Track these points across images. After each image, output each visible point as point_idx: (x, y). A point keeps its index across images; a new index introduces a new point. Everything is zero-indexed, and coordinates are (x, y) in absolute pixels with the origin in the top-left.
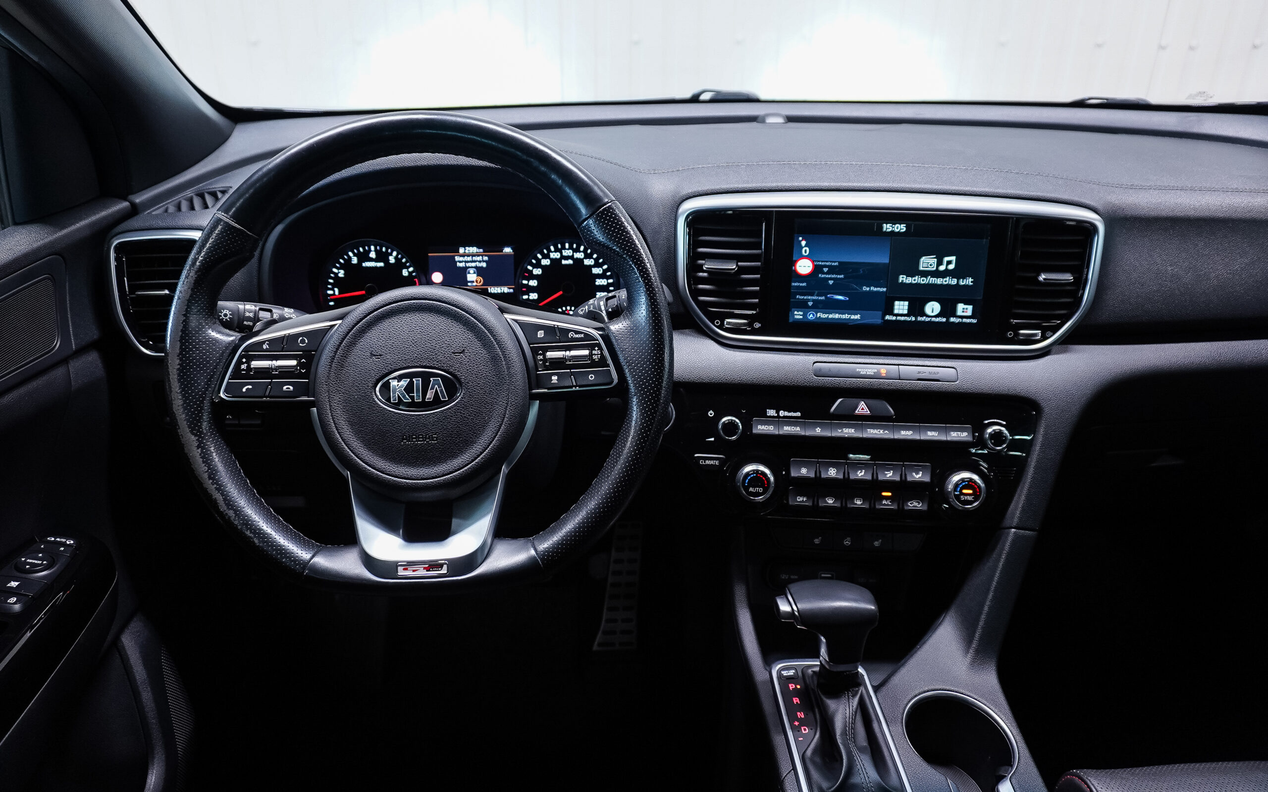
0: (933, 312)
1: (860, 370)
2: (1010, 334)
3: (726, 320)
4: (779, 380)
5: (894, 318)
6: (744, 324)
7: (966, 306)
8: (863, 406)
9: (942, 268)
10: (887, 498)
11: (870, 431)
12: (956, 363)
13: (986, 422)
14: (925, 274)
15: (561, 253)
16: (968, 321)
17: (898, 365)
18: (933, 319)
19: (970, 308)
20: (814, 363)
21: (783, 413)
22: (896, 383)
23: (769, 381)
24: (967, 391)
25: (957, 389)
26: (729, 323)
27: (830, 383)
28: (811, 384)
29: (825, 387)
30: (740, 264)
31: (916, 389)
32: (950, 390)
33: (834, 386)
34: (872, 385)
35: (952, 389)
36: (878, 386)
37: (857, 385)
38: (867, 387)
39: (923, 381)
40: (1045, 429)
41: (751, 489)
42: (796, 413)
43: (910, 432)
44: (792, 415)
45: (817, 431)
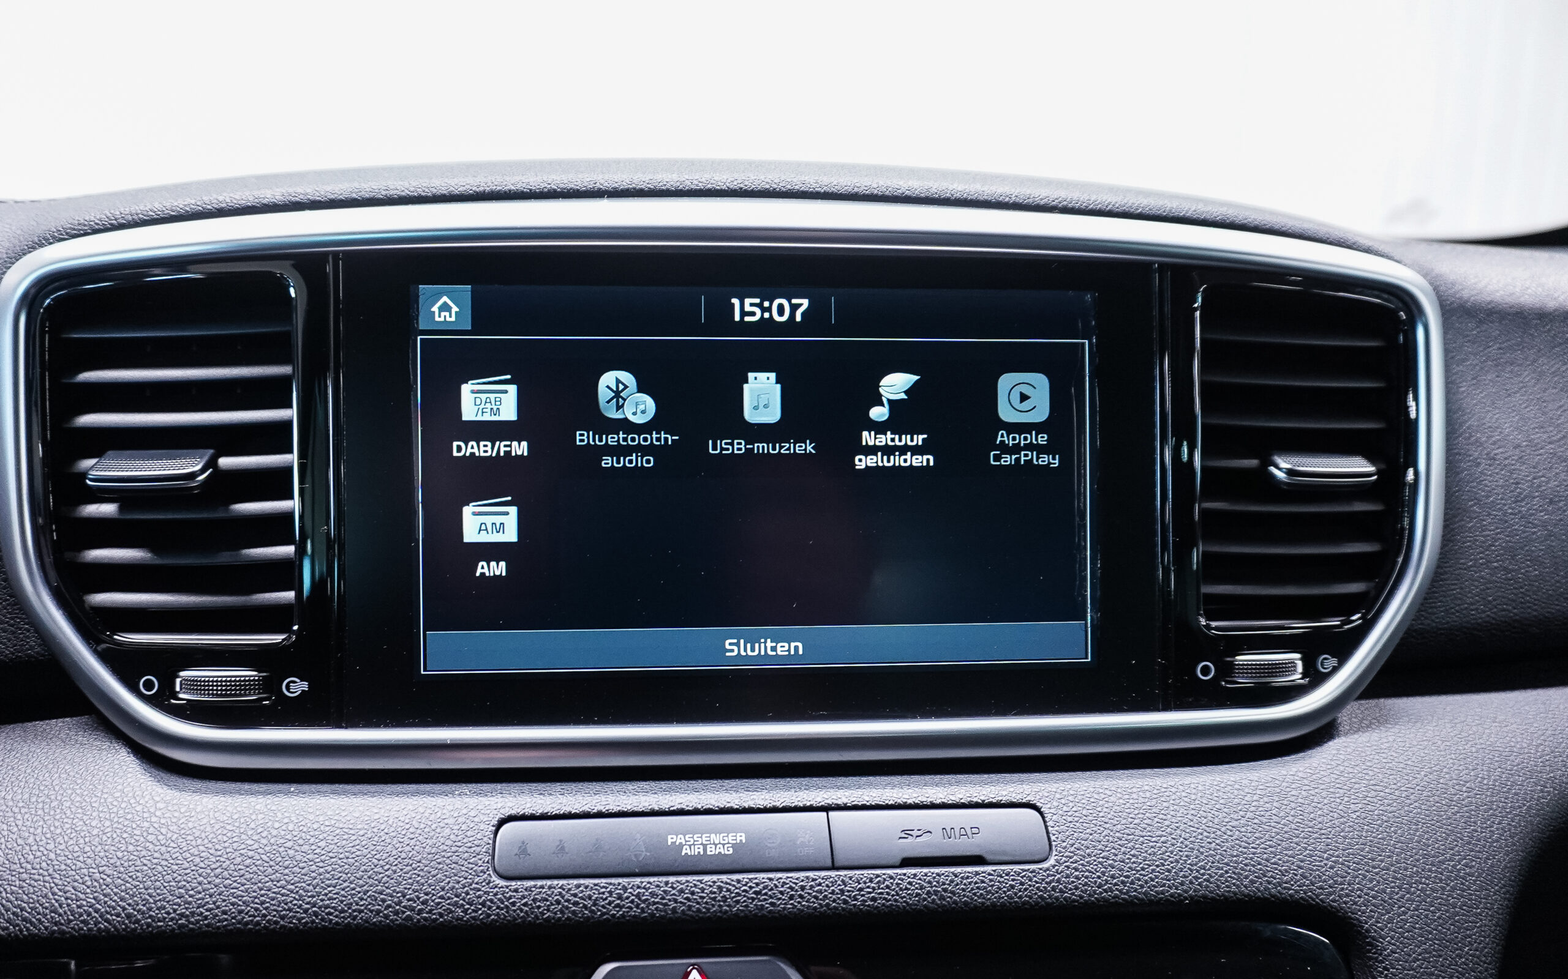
1: (680, 839)
2: (1205, 671)
3: (182, 673)
4: (349, 905)
6: (243, 686)
12: (1037, 787)
17: (826, 809)
20: (502, 822)
22: (820, 884)
23: (306, 911)
24: (1090, 895)
25: (1054, 889)
26: (192, 685)
27: (558, 902)
28: (480, 912)
29: (535, 922)
30: (225, 462)
31: (896, 900)
32: (1026, 896)
33: (574, 912)
34: (725, 899)
35: (1036, 894)
36: (751, 903)
37: (665, 905)
38: (708, 910)
39: (925, 870)
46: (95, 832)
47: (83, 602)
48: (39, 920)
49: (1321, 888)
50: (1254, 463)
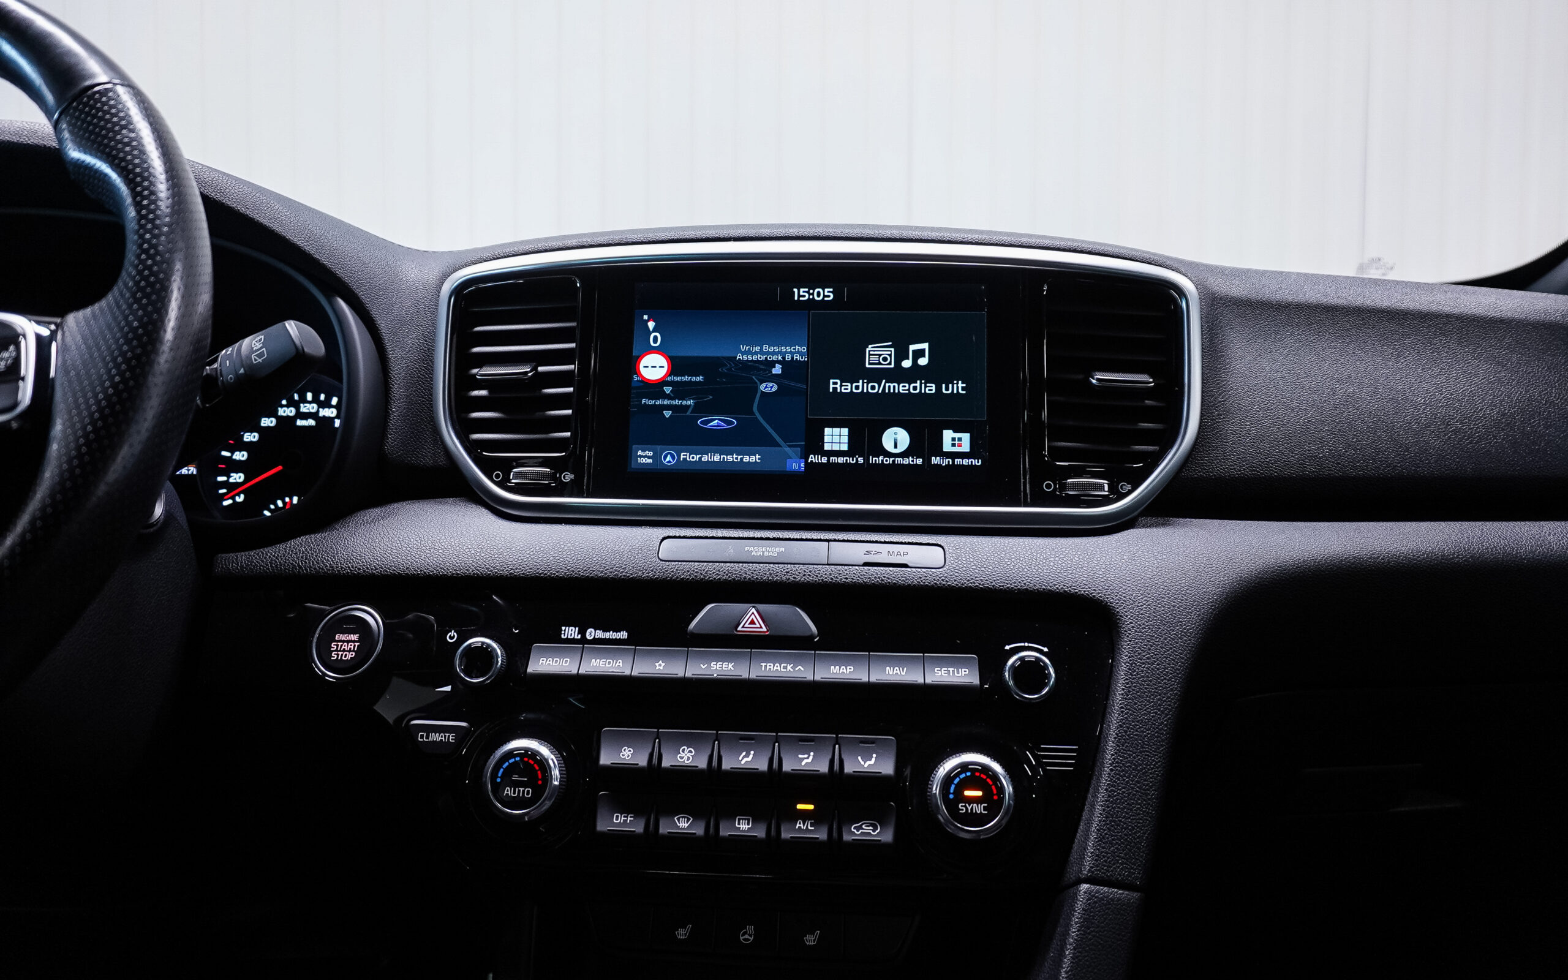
0: (896, 447)
1: (752, 549)
2: (1048, 487)
3: (514, 470)
5: (824, 460)
6: (543, 476)
7: (957, 435)
8: (753, 616)
9: (907, 364)
10: (805, 815)
11: (766, 666)
12: (945, 539)
13: (1007, 647)
14: (876, 375)
15: (298, 408)
16: (966, 462)
17: (829, 540)
18: (899, 460)
19: (966, 437)
20: (664, 539)
21: (593, 634)
22: (819, 570)
23: (568, 570)
24: (962, 584)
25: (943, 580)
26: (518, 475)
27: (688, 571)
28: (650, 572)
29: (676, 579)
30: (540, 369)
31: (858, 580)
32: (929, 581)
33: (696, 576)
34: (771, 574)
35: (933, 582)
36: (783, 577)
37: (741, 575)
38: (762, 578)
39: (876, 568)
40: (1129, 658)
41: (508, 791)
42: (620, 632)
43: (848, 667)
44: (611, 637)
45: (657, 668)
46: (472, 535)
47: (469, 437)
48: (447, 568)
49: (1095, 590)
50: (1081, 377)
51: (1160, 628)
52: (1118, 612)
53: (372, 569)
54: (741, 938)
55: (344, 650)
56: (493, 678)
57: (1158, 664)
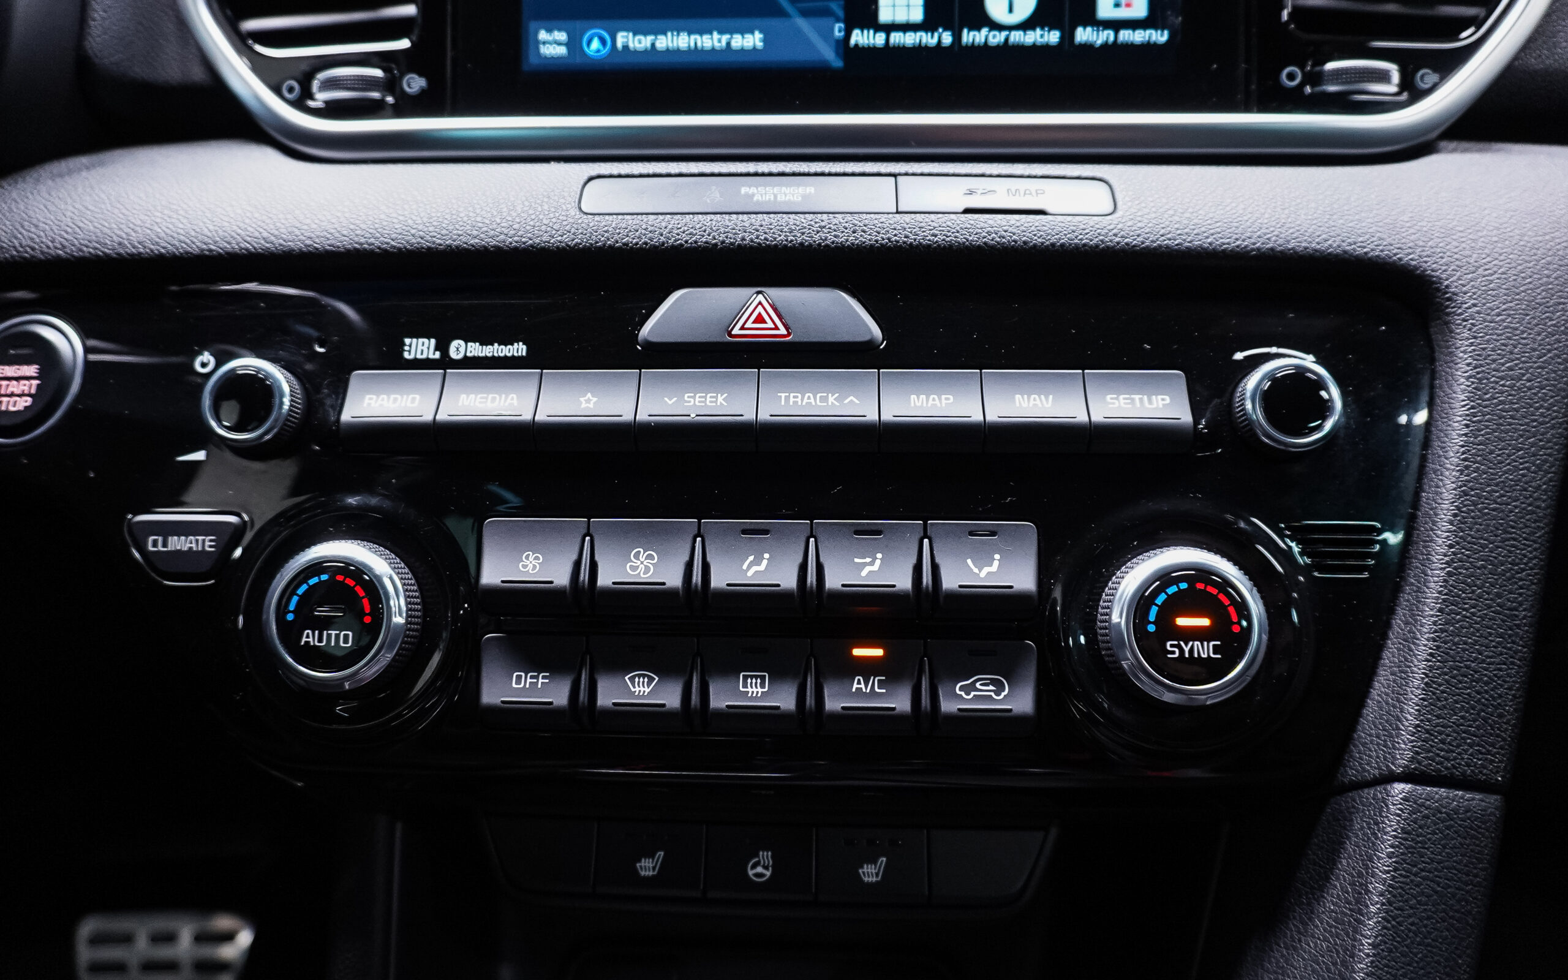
0: (1011, 10)
1: (752, 190)
2: (1290, 76)
3: (318, 78)
5: (879, 39)
6: (372, 83)
8: (760, 309)
10: (867, 668)
11: (787, 398)
12: (1106, 170)
13: (1239, 356)
16: (1138, 37)
17: (895, 175)
18: (1017, 37)
20: (590, 179)
22: (882, 223)
25: (1115, 236)
26: (332, 84)
27: (637, 232)
28: (565, 236)
29: (614, 245)
31: (956, 238)
32: (1086, 239)
33: (651, 239)
34: (791, 232)
35: (1096, 237)
36: (815, 235)
37: (735, 235)
38: (775, 239)
39: (988, 217)
40: (1475, 368)
41: (309, 637)
42: (512, 345)
43: (943, 397)
44: (496, 355)
45: (584, 405)
47: (238, 24)
49: (1399, 249)
51: (1528, 315)
52: (1447, 287)
53: (56, 248)
54: (751, 873)
55: (12, 395)
56: (275, 430)
57: (1529, 380)
